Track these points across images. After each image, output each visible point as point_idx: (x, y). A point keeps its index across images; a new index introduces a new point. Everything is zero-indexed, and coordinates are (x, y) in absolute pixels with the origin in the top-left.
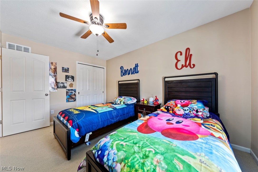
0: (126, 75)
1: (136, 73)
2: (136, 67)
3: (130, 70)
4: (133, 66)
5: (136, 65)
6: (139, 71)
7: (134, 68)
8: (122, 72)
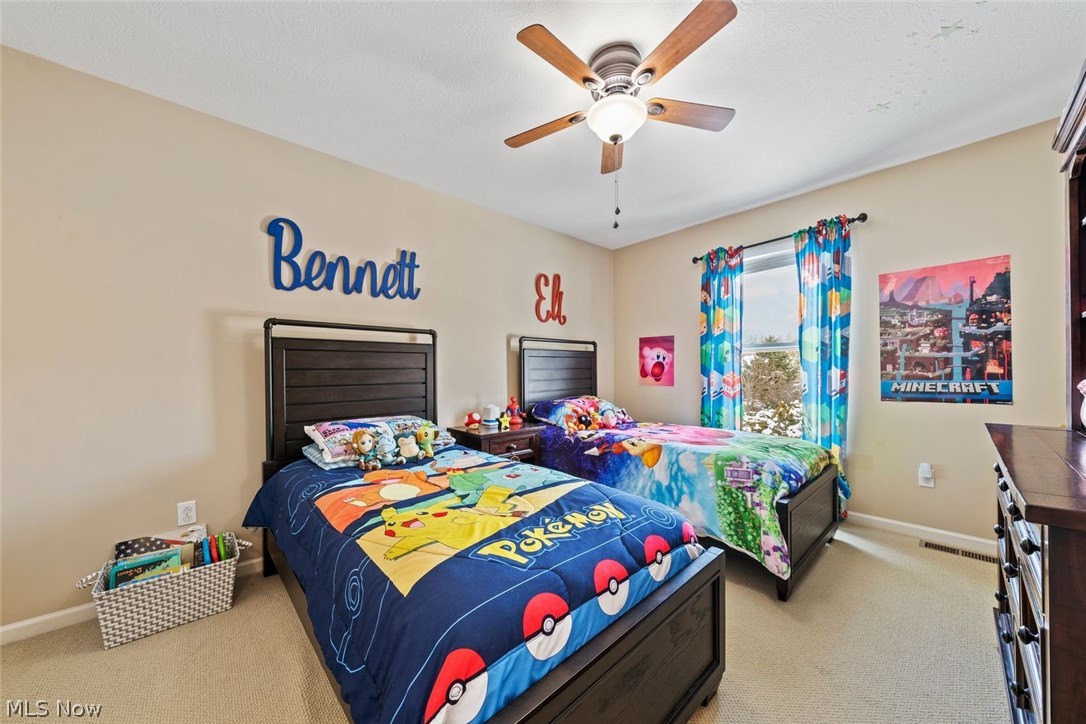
0: (330, 287)
1: (403, 296)
2: (407, 270)
3: (360, 271)
4: (385, 258)
5: (408, 261)
6: (419, 290)
7: (391, 267)
8: (289, 260)
